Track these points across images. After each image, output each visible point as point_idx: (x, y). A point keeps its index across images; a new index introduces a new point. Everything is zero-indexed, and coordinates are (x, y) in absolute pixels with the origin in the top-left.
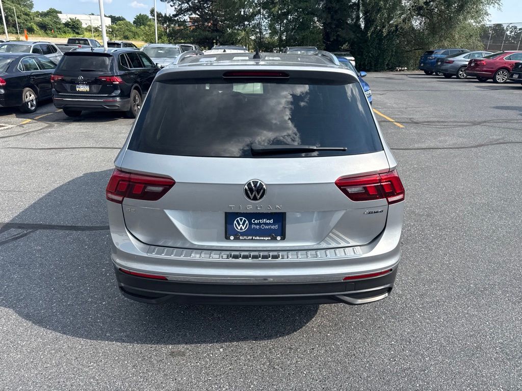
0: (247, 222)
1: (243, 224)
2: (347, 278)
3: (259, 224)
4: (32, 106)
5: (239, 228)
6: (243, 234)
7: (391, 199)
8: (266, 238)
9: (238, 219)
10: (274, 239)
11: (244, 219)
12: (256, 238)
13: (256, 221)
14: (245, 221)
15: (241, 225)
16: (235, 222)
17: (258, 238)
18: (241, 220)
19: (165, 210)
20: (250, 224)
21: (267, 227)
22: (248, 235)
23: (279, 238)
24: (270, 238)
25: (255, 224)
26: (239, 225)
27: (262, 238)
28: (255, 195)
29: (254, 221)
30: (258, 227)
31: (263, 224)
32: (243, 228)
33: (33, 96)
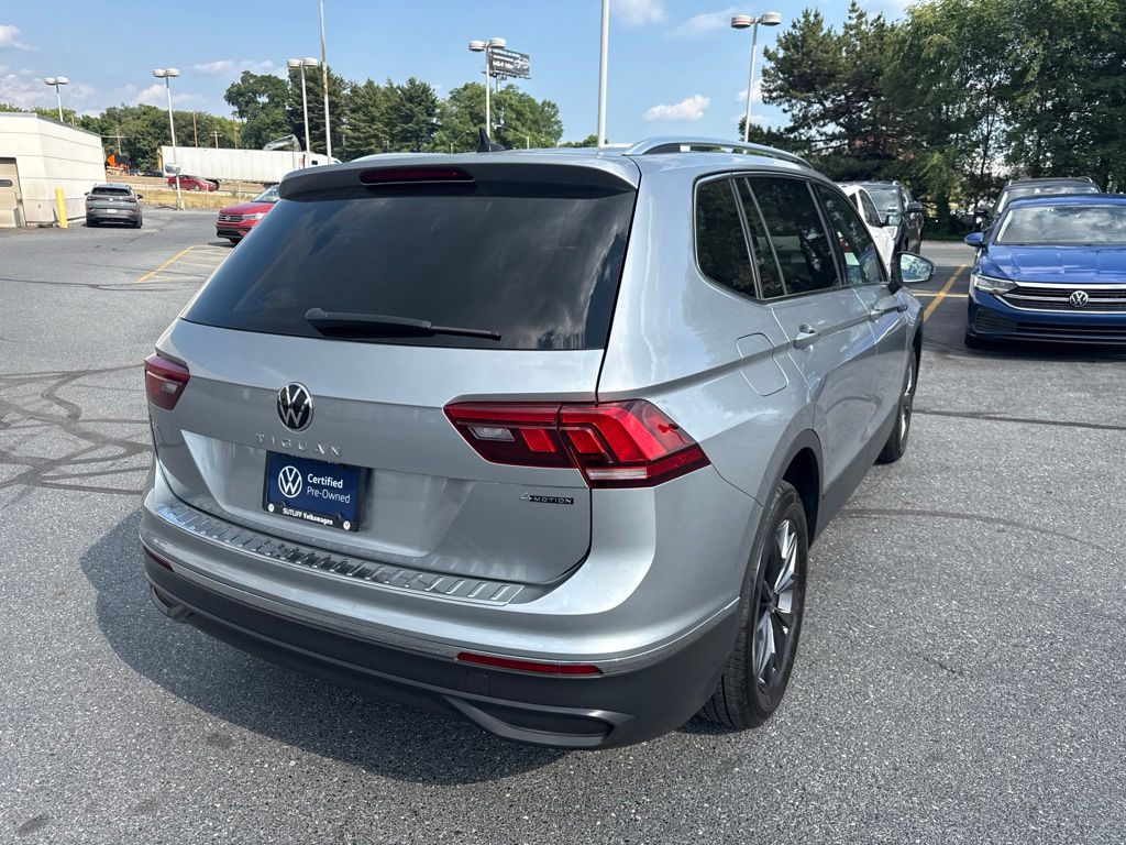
0: (300, 478)
1: (294, 485)
2: (462, 656)
3: (319, 487)
5: (286, 489)
6: (290, 504)
7: (593, 474)
8: (326, 521)
9: (286, 468)
10: (338, 525)
11: (295, 470)
12: (308, 517)
13: (315, 479)
14: (296, 476)
15: (290, 484)
16: (281, 475)
17: (311, 517)
18: (291, 471)
19: (183, 432)
20: (305, 483)
21: (332, 496)
22: (296, 508)
23: (347, 525)
24: (331, 522)
25: (313, 485)
26: (287, 482)
27: (318, 519)
28: (291, 416)
29: (311, 478)
30: (317, 492)
31: (326, 487)
32: (293, 490)
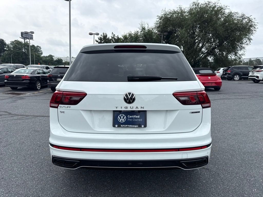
4: (39, 88)
33: (39, 84)
